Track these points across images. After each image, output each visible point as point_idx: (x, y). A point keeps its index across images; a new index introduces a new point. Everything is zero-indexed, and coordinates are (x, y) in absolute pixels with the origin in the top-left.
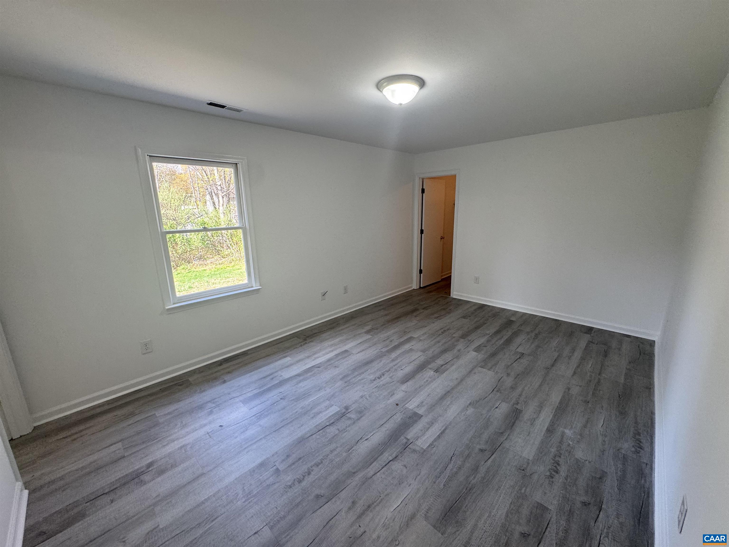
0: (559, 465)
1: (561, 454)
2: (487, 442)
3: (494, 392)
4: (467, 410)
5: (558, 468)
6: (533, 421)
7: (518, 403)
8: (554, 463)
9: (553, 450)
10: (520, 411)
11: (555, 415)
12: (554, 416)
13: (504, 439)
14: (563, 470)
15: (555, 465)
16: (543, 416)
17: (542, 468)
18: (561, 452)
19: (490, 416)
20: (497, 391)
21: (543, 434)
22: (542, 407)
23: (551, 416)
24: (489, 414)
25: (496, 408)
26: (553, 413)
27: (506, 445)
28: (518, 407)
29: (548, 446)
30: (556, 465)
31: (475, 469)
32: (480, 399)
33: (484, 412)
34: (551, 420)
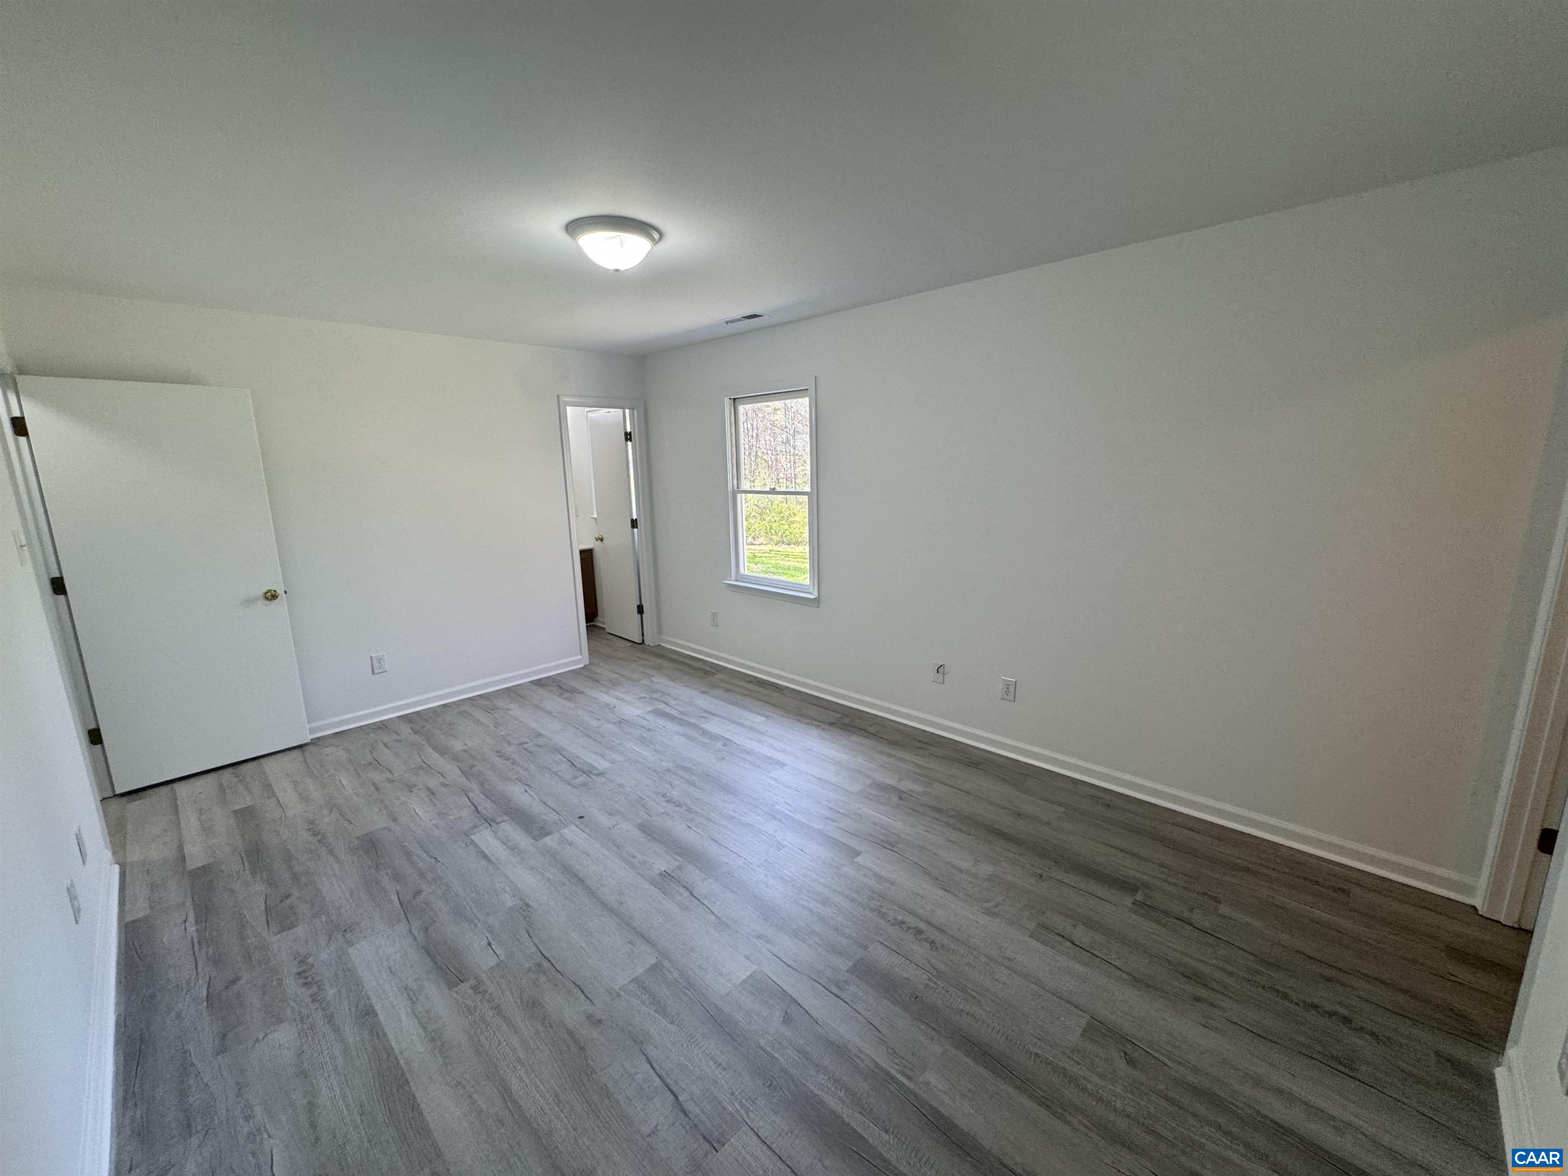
0: (305, 984)
1: (314, 1001)
2: (427, 904)
3: (539, 958)
4: (514, 896)
5: (303, 981)
6: (412, 995)
7: (476, 989)
8: (313, 978)
9: (331, 992)
10: (451, 985)
11: (389, 1056)
12: (389, 1051)
13: (413, 928)
14: (292, 985)
15: (310, 979)
16: (410, 1025)
17: (324, 956)
18: (317, 1005)
19: (476, 925)
20: (539, 965)
21: (372, 997)
22: (433, 1040)
23: (394, 1044)
24: (479, 925)
25: (489, 944)
26: (397, 1052)
27: (401, 928)
28: (466, 987)
29: (344, 990)
30: (308, 980)
31: (397, 878)
32: (530, 924)
33: (491, 920)
34: (385, 1035)
